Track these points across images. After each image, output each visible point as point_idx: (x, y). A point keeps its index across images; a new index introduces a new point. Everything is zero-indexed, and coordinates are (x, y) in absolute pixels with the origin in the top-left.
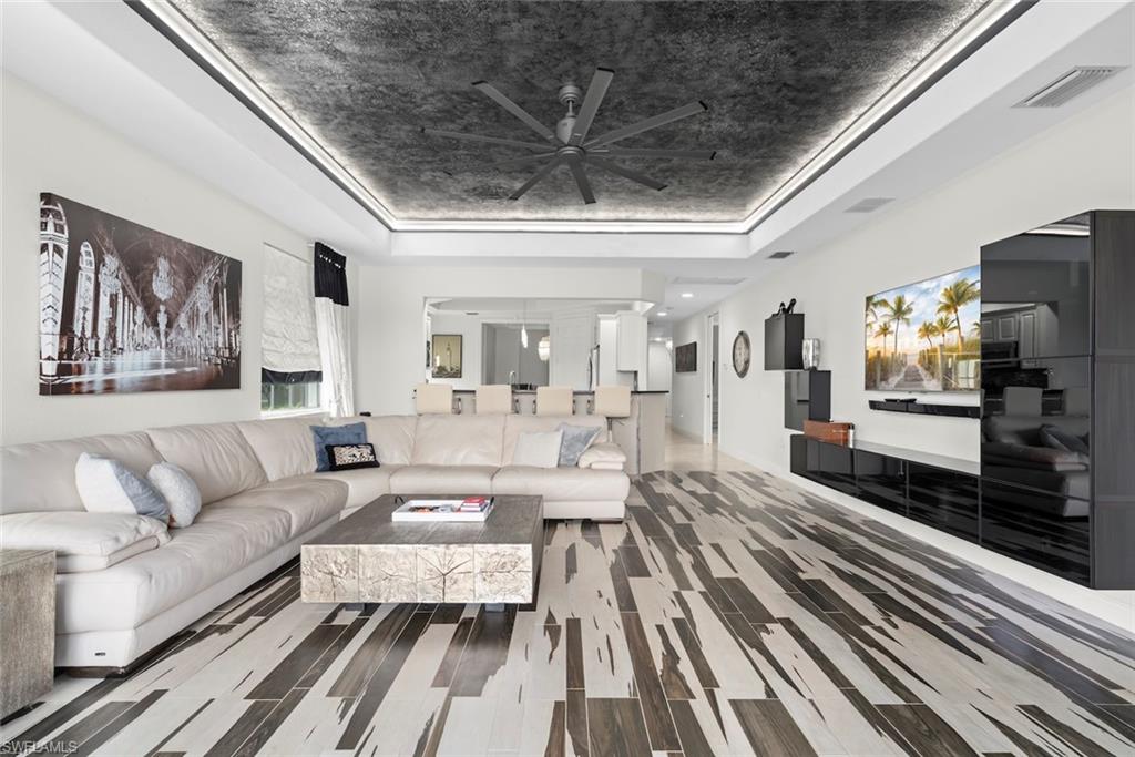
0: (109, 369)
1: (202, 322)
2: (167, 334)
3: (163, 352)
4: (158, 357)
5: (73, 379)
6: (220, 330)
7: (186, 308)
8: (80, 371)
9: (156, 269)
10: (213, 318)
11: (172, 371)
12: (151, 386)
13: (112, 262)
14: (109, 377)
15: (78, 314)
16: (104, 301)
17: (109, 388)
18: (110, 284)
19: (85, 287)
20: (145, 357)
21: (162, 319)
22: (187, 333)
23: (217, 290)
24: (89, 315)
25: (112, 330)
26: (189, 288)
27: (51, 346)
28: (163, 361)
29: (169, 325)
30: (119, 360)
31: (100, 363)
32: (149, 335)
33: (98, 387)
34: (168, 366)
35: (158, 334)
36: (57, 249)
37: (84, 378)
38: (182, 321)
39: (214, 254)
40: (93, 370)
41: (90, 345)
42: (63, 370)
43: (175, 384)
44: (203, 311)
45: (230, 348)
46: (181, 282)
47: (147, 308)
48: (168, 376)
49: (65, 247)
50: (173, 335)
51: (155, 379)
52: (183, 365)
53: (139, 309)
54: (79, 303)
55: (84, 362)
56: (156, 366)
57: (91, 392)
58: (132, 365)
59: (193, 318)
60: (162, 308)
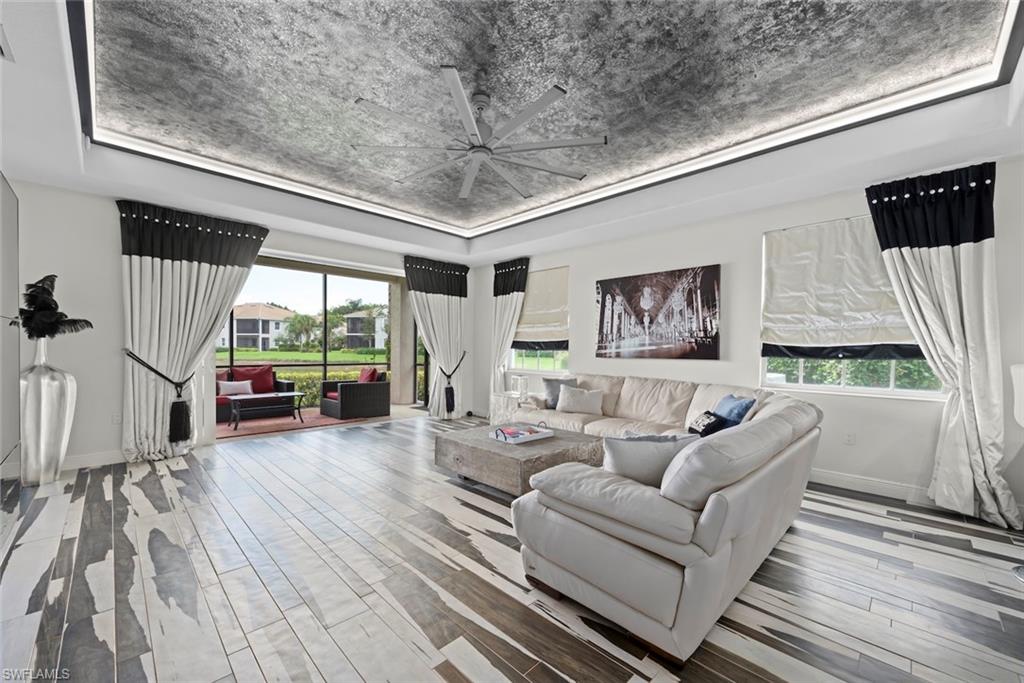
0: (618, 347)
1: (677, 317)
2: (649, 328)
3: (647, 338)
4: (645, 340)
5: (603, 351)
6: (694, 319)
7: (664, 310)
8: (606, 348)
9: (643, 294)
10: (687, 313)
11: (654, 348)
12: (641, 355)
13: (619, 299)
14: (618, 350)
15: (605, 324)
16: (616, 317)
17: (618, 355)
18: (619, 308)
19: (608, 313)
20: (637, 341)
21: (646, 320)
22: (665, 325)
23: (690, 293)
24: (610, 325)
25: (619, 329)
26: (665, 298)
27: (596, 338)
28: (647, 342)
29: (651, 322)
30: (622, 343)
31: (614, 344)
32: (639, 329)
33: (613, 355)
34: (650, 345)
35: (644, 328)
36: (598, 301)
37: (607, 351)
38: (661, 318)
39: (688, 269)
40: (611, 348)
41: (610, 337)
42: (600, 348)
43: (655, 355)
44: (677, 309)
45: (705, 330)
46: (659, 296)
47: (637, 316)
48: (650, 350)
49: (600, 300)
50: (653, 327)
51: (642, 352)
52: (662, 344)
53: (633, 317)
54: (605, 321)
55: (607, 344)
56: (644, 345)
57: (610, 357)
58: (629, 345)
59: (669, 316)
60: (646, 314)
